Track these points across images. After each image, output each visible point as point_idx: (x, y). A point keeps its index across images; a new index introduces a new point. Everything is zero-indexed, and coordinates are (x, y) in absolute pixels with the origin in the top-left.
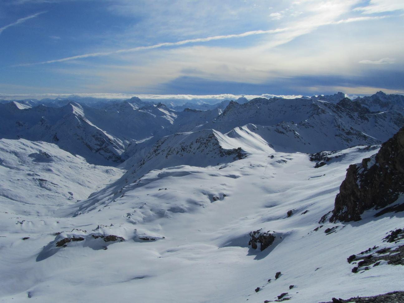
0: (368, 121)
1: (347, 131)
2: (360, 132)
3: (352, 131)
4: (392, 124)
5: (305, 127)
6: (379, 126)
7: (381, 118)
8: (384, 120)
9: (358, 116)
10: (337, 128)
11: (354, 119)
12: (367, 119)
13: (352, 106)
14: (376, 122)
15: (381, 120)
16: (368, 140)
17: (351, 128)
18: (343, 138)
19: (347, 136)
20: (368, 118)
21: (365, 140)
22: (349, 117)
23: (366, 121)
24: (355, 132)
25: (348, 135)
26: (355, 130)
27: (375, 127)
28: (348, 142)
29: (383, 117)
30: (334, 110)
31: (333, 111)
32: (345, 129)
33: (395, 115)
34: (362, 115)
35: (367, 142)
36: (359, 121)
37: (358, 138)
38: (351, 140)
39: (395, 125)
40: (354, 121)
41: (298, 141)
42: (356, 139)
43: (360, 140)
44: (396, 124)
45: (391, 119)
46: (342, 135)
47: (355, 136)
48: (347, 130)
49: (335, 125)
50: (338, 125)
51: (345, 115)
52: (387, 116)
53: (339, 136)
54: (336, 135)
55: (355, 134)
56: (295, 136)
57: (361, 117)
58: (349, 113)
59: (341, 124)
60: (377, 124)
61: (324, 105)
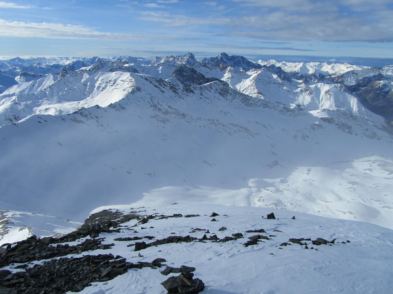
0: (194, 93)
1: (164, 111)
2: (178, 110)
3: (169, 110)
4: (217, 95)
5: (116, 109)
6: (204, 99)
7: (207, 90)
8: (210, 91)
9: (183, 89)
10: (153, 107)
11: (178, 93)
12: (192, 91)
13: (189, 72)
14: (201, 95)
15: (207, 91)
16: (187, 119)
17: (169, 107)
18: (159, 119)
19: (164, 116)
20: (194, 90)
21: (184, 119)
22: (172, 91)
23: (191, 94)
24: (173, 110)
25: (166, 115)
26: (173, 108)
27: (201, 99)
28: (165, 123)
29: (209, 88)
30: (157, 84)
31: (154, 86)
32: (162, 109)
33: (220, 86)
34: (188, 88)
35: (186, 120)
36: (184, 94)
37: (176, 117)
38: (168, 121)
39: (220, 96)
40: (178, 95)
41: (101, 131)
42: (174, 118)
43: (178, 119)
44: (221, 94)
45: (217, 90)
46: (157, 115)
47: (173, 116)
48: (164, 109)
49: (151, 105)
50: (154, 105)
51: (168, 89)
52: (212, 87)
53: (155, 117)
54: (152, 117)
55: (174, 113)
56: (98, 125)
57: (186, 90)
58: (174, 87)
59: (157, 103)
60: (202, 97)
61: (145, 79)
